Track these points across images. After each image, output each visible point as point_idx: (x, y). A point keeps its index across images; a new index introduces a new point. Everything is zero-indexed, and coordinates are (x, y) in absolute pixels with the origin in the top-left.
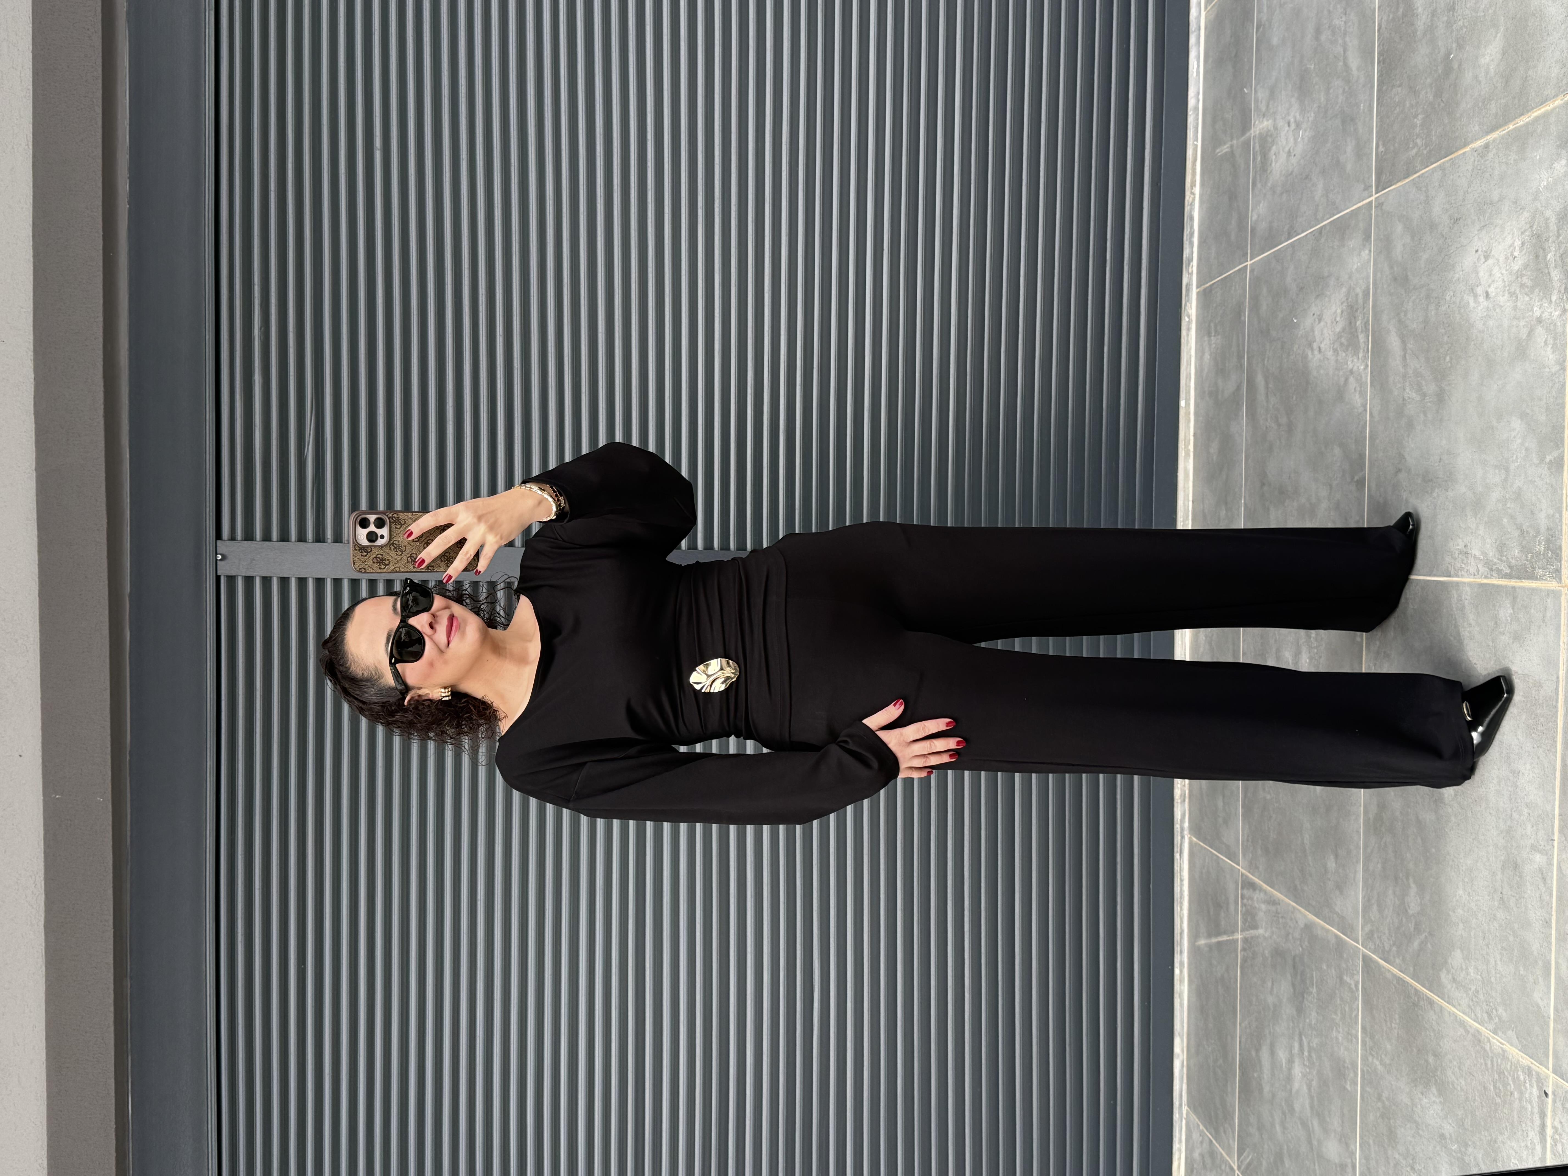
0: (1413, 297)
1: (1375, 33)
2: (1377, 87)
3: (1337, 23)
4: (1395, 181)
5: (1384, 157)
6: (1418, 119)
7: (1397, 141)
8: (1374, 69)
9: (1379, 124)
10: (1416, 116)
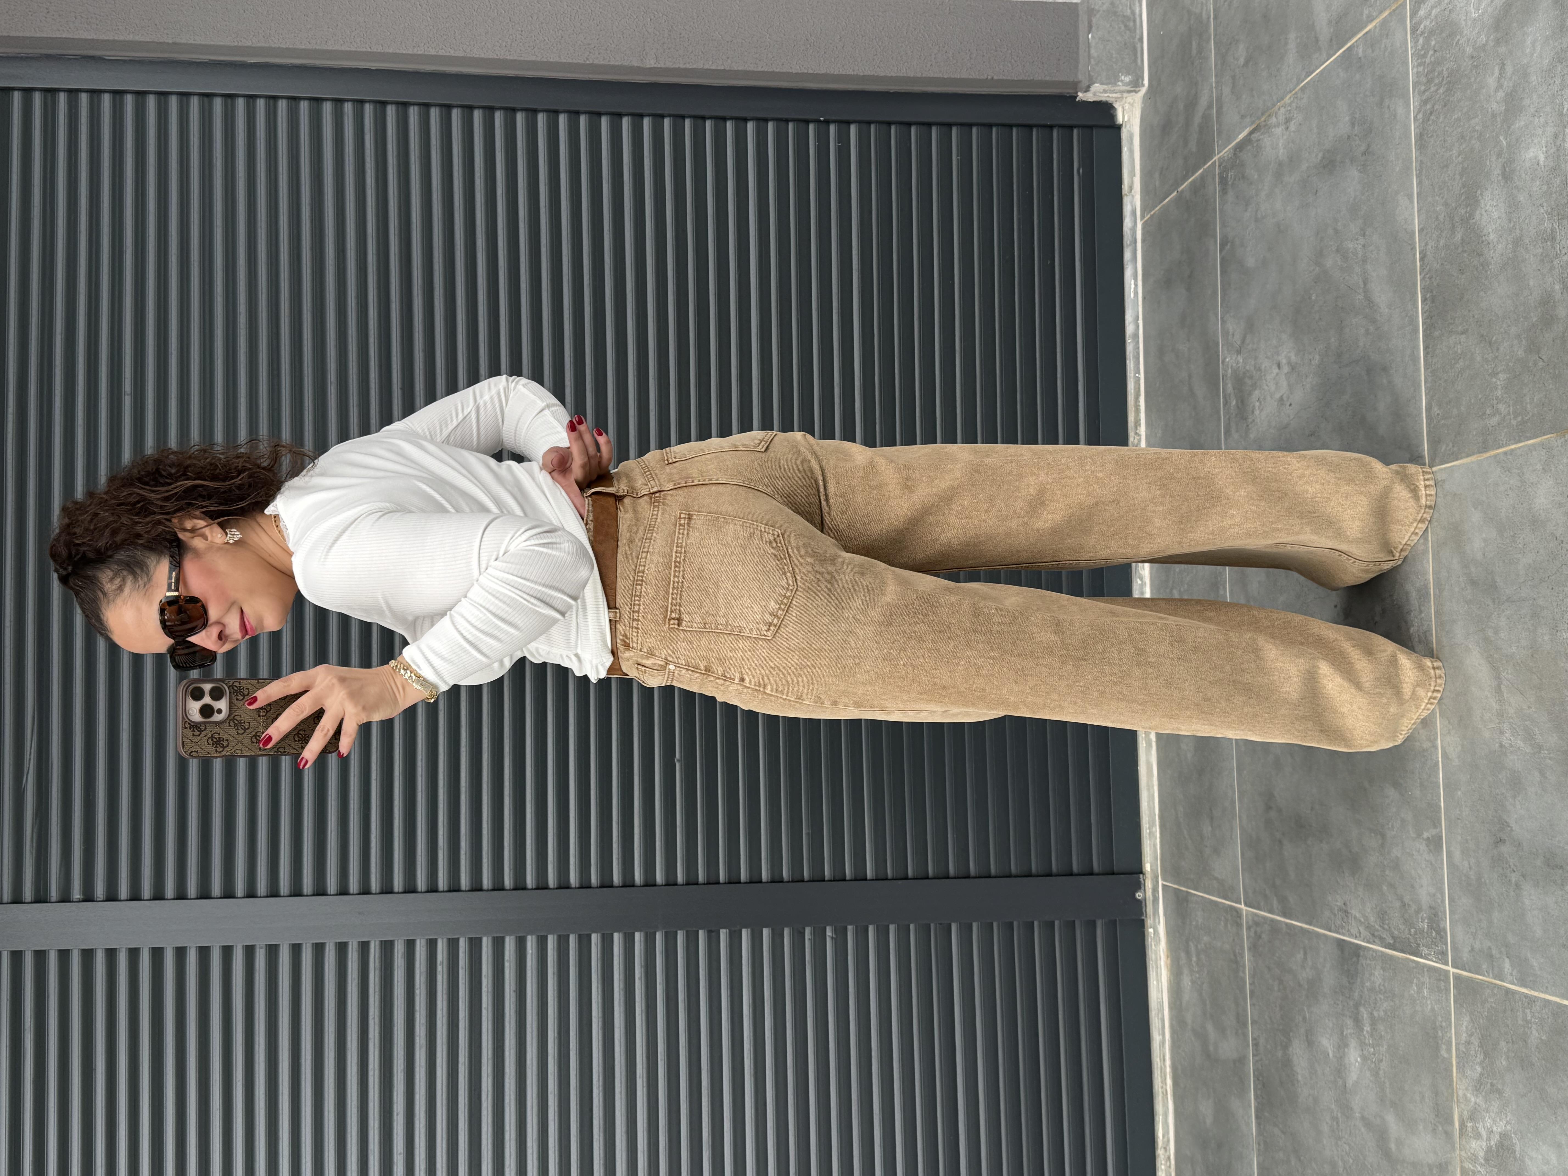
0: (1508, 612)
1: (1416, 262)
2: (1423, 331)
3: (1351, 246)
4: (1463, 455)
5: (1443, 422)
6: (1499, 379)
7: (1464, 403)
8: (1417, 308)
9: (1430, 379)
10: (1495, 374)
